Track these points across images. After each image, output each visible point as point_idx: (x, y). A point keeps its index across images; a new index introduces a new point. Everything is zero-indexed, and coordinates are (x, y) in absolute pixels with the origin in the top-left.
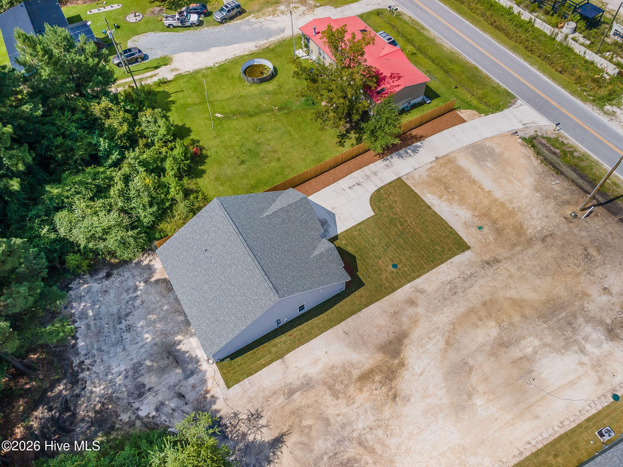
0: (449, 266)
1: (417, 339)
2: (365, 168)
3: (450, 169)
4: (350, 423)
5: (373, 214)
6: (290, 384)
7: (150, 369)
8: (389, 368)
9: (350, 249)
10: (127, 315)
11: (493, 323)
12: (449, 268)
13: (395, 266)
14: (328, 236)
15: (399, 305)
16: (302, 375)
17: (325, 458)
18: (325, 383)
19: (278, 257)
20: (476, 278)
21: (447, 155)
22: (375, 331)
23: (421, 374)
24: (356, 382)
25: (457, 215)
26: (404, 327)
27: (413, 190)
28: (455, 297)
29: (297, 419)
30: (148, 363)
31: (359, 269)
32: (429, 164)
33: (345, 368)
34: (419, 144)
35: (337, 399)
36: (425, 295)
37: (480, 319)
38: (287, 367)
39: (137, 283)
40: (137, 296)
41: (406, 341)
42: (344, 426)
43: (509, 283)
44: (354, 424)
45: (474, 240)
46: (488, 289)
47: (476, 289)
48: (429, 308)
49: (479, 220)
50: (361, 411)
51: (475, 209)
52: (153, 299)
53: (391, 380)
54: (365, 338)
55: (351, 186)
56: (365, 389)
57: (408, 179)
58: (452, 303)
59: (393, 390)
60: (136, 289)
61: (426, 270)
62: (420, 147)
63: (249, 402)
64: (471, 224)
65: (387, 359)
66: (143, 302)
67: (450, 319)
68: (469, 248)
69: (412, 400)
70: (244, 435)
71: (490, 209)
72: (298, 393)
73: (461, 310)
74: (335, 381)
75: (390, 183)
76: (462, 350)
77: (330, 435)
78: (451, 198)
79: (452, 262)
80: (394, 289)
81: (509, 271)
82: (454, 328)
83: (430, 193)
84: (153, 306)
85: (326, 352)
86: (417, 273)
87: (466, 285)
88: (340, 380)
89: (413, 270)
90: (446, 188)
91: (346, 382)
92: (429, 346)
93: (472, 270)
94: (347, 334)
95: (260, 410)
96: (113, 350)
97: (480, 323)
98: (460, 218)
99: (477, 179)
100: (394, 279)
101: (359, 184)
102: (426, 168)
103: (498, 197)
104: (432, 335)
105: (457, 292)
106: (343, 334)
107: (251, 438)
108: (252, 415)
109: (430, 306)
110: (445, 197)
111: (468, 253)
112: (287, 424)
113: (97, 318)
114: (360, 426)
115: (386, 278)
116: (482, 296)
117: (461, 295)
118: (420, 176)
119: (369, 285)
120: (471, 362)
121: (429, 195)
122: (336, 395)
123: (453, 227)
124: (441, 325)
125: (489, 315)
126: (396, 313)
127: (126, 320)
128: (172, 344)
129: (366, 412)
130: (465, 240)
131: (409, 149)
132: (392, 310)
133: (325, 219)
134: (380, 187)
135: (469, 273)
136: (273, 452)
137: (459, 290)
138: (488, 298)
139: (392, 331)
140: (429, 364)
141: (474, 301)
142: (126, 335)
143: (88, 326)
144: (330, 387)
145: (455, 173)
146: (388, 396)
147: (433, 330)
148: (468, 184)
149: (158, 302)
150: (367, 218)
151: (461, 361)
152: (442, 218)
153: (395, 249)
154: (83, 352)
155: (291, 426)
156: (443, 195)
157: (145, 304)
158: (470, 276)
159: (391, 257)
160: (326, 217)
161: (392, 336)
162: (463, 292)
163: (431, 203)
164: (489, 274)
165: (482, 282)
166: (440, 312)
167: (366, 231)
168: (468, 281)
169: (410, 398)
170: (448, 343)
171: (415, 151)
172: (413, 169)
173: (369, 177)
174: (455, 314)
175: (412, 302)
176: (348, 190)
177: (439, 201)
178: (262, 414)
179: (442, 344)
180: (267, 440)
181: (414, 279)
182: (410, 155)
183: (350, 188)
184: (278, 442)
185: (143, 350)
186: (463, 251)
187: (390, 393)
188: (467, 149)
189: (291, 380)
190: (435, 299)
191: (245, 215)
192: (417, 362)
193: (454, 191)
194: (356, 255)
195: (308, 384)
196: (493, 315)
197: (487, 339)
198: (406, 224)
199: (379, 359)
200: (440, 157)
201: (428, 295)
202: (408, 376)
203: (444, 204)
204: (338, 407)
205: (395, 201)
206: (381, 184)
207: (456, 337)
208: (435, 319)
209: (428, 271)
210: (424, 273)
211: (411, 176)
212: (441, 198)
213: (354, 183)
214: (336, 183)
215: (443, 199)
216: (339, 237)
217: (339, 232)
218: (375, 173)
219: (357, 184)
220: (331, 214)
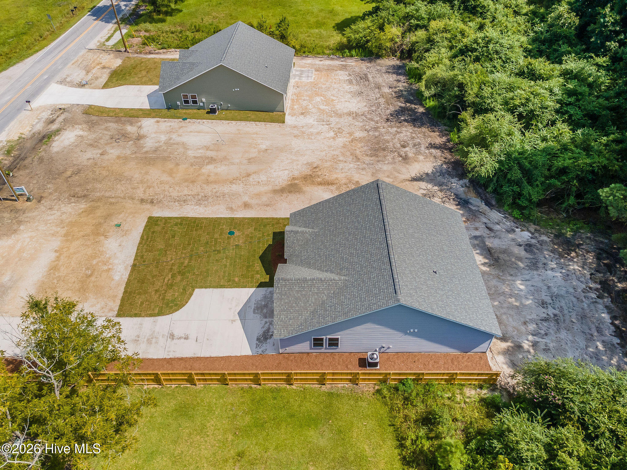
0: (185, 214)
5: (197, 290)
7: (520, 259)
9: (258, 266)
10: (546, 320)
11: (204, 171)
12: (188, 212)
13: (231, 233)
14: (268, 291)
20: (176, 198)
24: (337, 183)
25: (120, 246)
26: (270, 195)
27: (125, 292)
28: (209, 194)
30: (521, 265)
36: (231, 206)
37: (209, 176)
39: (532, 351)
40: (533, 335)
41: (278, 188)
43: (157, 184)
45: (137, 220)
46: (177, 188)
47: (186, 192)
49: (108, 232)
51: (97, 242)
52: (511, 320)
53: (310, 175)
55: (182, 340)
56: (334, 178)
58: (216, 192)
59: (314, 170)
60: (535, 345)
61: (208, 219)
64: (121, 232)
65: (303, 185)
66: (525, 323)
67: (231, 185)
68: (151, 218)
69: (306, 162)
70: (441, 191)
71: (83, 236)
73: (215, 186)
75: (136, 315)
76: (244, 169)
78: (100, 264)
81: (145, 191)
82: (234, 180)
83: (113, 280)
84: (511, 312)
86: (219, 220)
87: (190, 197)
89: (220, 224)
90: (90, 276)
92: (265, 179)
93: (171, 203)
96: (563, 292)
97: (213, 175)
98: (121, 242)
99: (45, 270)
100: (244, 225)
101: (172, 336)
103: (59, 243)
104: (255, 183)
105: (203, 197)
107: (436, 188)
109: (236, 198)
110: (105, 268)
111: (157, 214)
113: (589, 336)
114: (352, 165)
115: (249, 228)
116: (188, 187)
117: (202, 194)
119: (270, 230)
120: (246, 162)
121: (117, 278)
123: (139, 238)
124: (242, 185)
125: (199, 175)
126: (268, 206)
127: (548, 314)
128: (493, 267)
129: (343, 169)
130: (145, 223)
133: (254, 312)
134: (152, 318)
136: (422, 177)
137: (200, 197)
138: (186, 184)
142: (548, 299)
143: (599, 330)
146: (320, 170)
148: (62, 269)
149: (505, 314)
150: (208, 290)
152: (138, 250)
153: (215, 246)
154: (601, 307)
156: (102, 271)
157: (523, 320)
159: (226, 242)
160: (250, 314)
161: (285, 195)
162: (198, 195)
163: (126, 269)
165: (175, 194)
167: (224, 277)
173: (148, 340)
175: (246, 206)
176: (193, 336)
177: (115, 267)
180: (424, 183)
181: (225, 218)
183: (186, 338)
184: (416, 180)
185: (527, 277)
186: (159, 217)
193: (87, 269)
194: (258, 258)
196: (197, 174)
197: (219, 166)
203: (116, 261)
205: (156, 291)
206: (147, 321)
210: (213, 217)
211: (102, 311)
212: (110, 269)
213: (175, 341)
214: (196, 356)
215: (110, 267)
216: (258, 284)
217: (253, 290)
218: (136, 340)
219: (173, 339)
220: (242, 314)
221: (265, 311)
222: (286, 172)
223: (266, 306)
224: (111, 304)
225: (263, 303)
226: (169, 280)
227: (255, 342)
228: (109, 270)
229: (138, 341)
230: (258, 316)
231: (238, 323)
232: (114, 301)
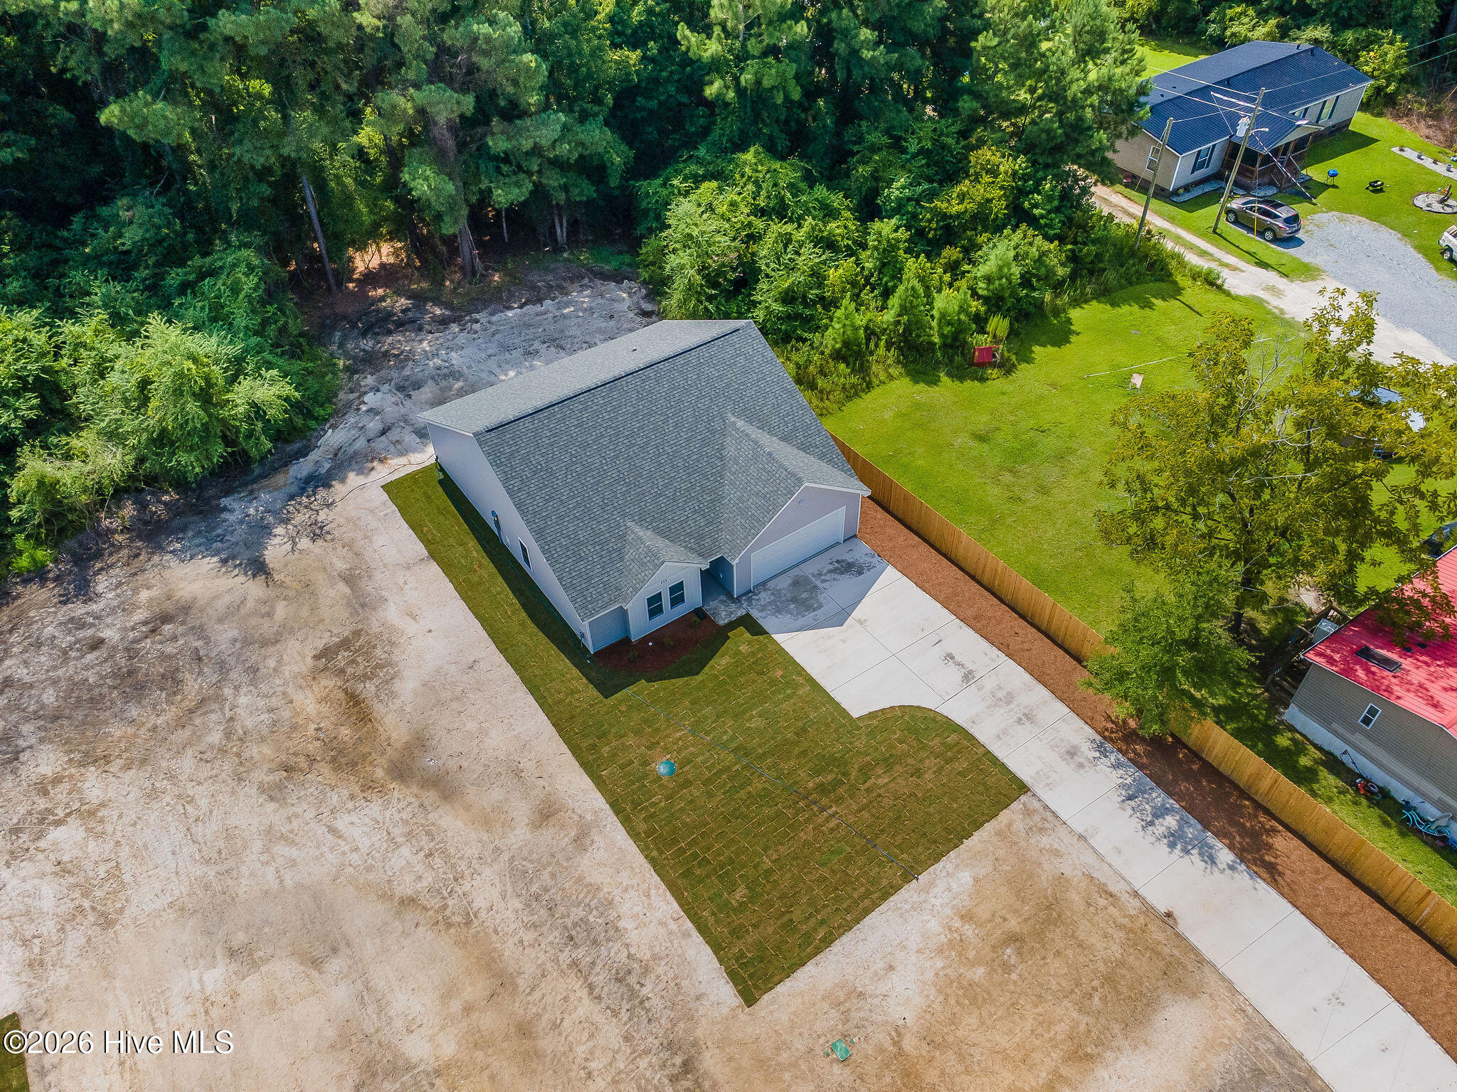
0: (673, 926)
1: (433, 824)
2: (1042, 692)
3: (1121, 963)
4: (253, 682)
5: (855, 714)
6: (370, 577)
8: (364, 757)
9: (721, 662)
10: (559, 347)
11: (449, 1048)
12: (662, 924)
15: (541, 782)
16: (384, 593)
17: (199, 644)
18: (357, 634)
19: (605, 441)
20: (624, 1016)
21: (1201, 961)
22: (471, 726)
23: (332, 830)
24: (346, 691)
25: (891, 968)
26: (472, 793)
27: (978, 826)
28: (555, 936)
29: (292, 593)
31: (656, 685)
32: (1122, 885)
33: (384, 667)
34: (1225, 855)
35: (315, 657)
36: (570, 848)
37: (468, 1009)
38: (408, 568)
41: (431, 796)
42: (253, 670)
44: (251, 688)
45: (785, 1018)
46: (581, 1050)
47: (585, 1007)
48: (525, 859)
49: (881, 1050)
50: (275, 702)
51: (933, 1041)
53: (334, 760)
54: (455, 705)
55: (958, 658)
56: (325, 709)
57: (1028, 812)
58: (535, 926)
59: (305, 765)
61: (655, 854)
62: (1212, 860)
63: (349, 520)
64: (854, 1014)
65: (390, 751)
67: (483, 915)
68: (749, 999)
69: (271, 807)
70: (286, 521)
72: (349, 591)
73: (509, 950)
74: (356, 651)
75: (995, 761)
76: (378, 941)
77: (241, 648)
78: (971, 954)
79: (686, 935)
80: (590, 768)
82: (449, 925)
83: (976, 880)
85: (430, 631)
86: (642, 827)
87: (599, 978)
88: (360, 659)
89: (652, 816)
90: (1014, 939)
91: (350, 670)
92: (406, 851)
93: (656, 1003)
94: (471, 667)
95: (329, 537)
96: (491, 345)
97: (456, 1006)
98: (877, 977)
99: (1102, 1073)
100: (622, 767)
101: (968, 677)
102: (1102, 874)
104: (438, 861)
105: (576, 946)
106: (472, 659)
107: (278, 530)
108: (321, 528)
109: (531, 862)
110: (969, 930)
111: (724, 993)
112: (288, 580)
113: (558, 318)
114: (243, 700)
115: (625, 748)
116: (556, 1026)
117: (565, 958)
118: (1056, 853)
119: (605, 707)
120: (335, 965)
121: (966, 877)
122: (326, 654)
123: (837, 947)
124: (467, 887)
125: (479, 1041)
126: (517, 773)
127: (548, 347)
129: (271, 710)
130: (781, 989)
131: (1182, 823)
132: (528, 765)
133: (820, 606)
134: (971, 731)
135: (645, 991)
136: (240, 564)
137: (580, 952)
138: (547, 1043)
139: (465, 764)
140: (356, 849)
141: (537, 995)
142: (517, 353)
143: (542, 313)
144: (345, 644)
145: (1109, 980)
146: (296, 754)
147: (453, 866)
148: (1062, 1029)
150: (839, 699)
151: (344, 937)
152: (867, 912)
153: (728, 769)
154: (494, 318)
155: (282, 584)
156: (980, 925)
158: (633, 994)
159: (700, 759)
160: (828, 608)
161: (452, 763)
162: (574, 964)
163: (932, 884)
164: (643, 1063)
165: (611, 1033)
166: (509, 889)
167: (789, 697)
168: (614, 987)
169: (278, 801)
170: (409, 902)
171: (1174, 839)
172: (1079, 829)
173: (1009, 703)
174: (496, 931)
175: (546, 814)
176: (939, 651)
177: (949, 911)
178: (320, 542)
179: (406, 887)
180: (267, 553)
181: (626, 821)
182: (1151, 823)
183: (951, 657)
184: (258, 568)
186: (733, 976)
187: (302, 759)
188: (1280, 1053)
189: (378, 576)
190: (553, 876)
191: (720, 377)
192: (367, 820)
193: (1007, 968)
194: (699, 678)
195: (363, 606)
196: (480, 1055)
197: (399, 1024)
198: (825, 801)
199: (394, 736)
200: (1182, 928)
201: (569, 859)
202: (335, 798)
203: (934, 925)
204: (299, 658)
205: (917, 773)
206: (984, 733)
207: (420, 929)
208: (487, 872)
209: (652, 861)
210: (644, 850)
211: (1047, 825)
212: (962, 917)
213: (970, 666)
214: (961, 624)
215: (957, 923)
216: (761, 638)
217: (778, 637)
218: (1028, 719)
219: (971, 672)
220: (839, 618)
221: (804, 595)
222: (341, 823)
223: (794, 600)
224: (1019, 826)
225: (792, 606)
226: (879, 776)
227: (867, 574)
228: (967, 917)
229: (1025, 715)
230: (821, 598)
231: (857, 613)
232: (1009, 825)
